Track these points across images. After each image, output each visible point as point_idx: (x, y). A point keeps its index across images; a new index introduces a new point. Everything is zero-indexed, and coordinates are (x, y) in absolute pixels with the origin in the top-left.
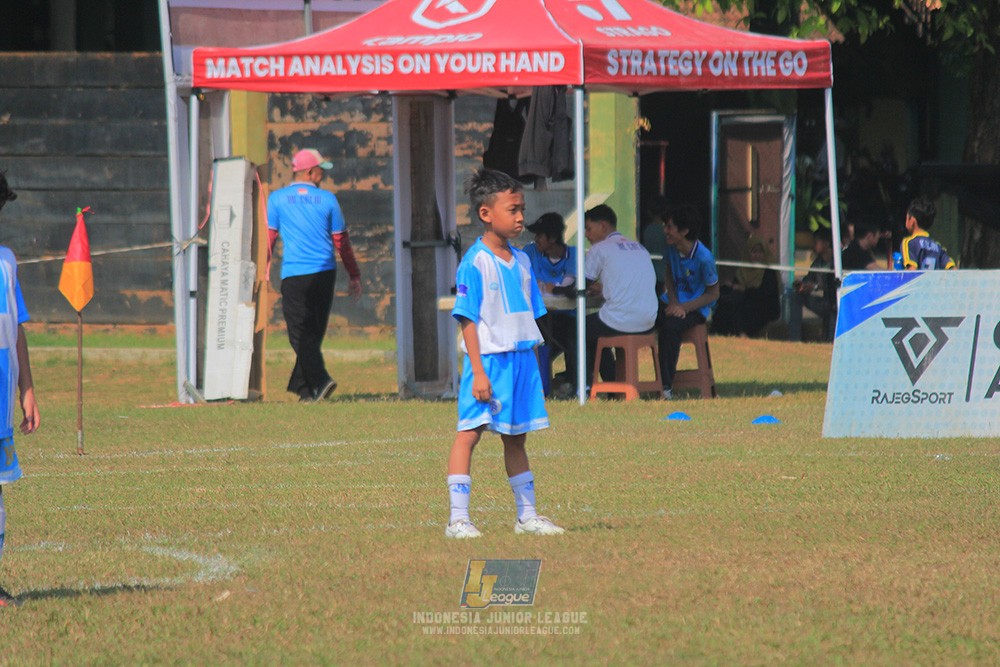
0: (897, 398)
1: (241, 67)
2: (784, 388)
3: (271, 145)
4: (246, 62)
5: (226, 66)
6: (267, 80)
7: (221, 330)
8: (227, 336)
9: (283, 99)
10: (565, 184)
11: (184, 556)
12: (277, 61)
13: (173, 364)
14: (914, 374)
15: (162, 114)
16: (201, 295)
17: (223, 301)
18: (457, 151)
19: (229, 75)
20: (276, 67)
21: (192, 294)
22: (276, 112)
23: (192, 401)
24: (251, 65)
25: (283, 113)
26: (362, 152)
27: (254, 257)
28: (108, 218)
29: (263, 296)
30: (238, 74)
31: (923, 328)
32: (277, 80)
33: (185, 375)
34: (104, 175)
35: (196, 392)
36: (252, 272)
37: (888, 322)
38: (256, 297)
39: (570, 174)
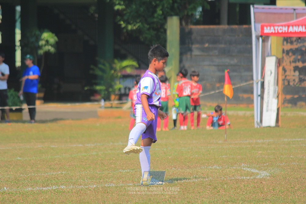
1: (275, 29)
3: (283, 52)
4: (276, 28)
5: (270, 29)
6: (282, 33)
7: (268, 106)
8: (269, 108)
9: (287, 38)
12: (285, 27)
13: (253, 116)
15: (251, 43)
16: (262, 96)
17: (268, 97)
19: (271, 32)
20: (285, 29)
21: (259, 96)
22: (285, 43)
23: (259, 127)
24: (278, 29)
25: (287, 42)
27: (277, 84)
28: (235, 74)
29: (280, 96)
30: (274, 32)
32: (285, 33)
33: (257, 119)
34: (235, 61)
35: (260, 124)
36: (277, 89)
38: (278, 97)
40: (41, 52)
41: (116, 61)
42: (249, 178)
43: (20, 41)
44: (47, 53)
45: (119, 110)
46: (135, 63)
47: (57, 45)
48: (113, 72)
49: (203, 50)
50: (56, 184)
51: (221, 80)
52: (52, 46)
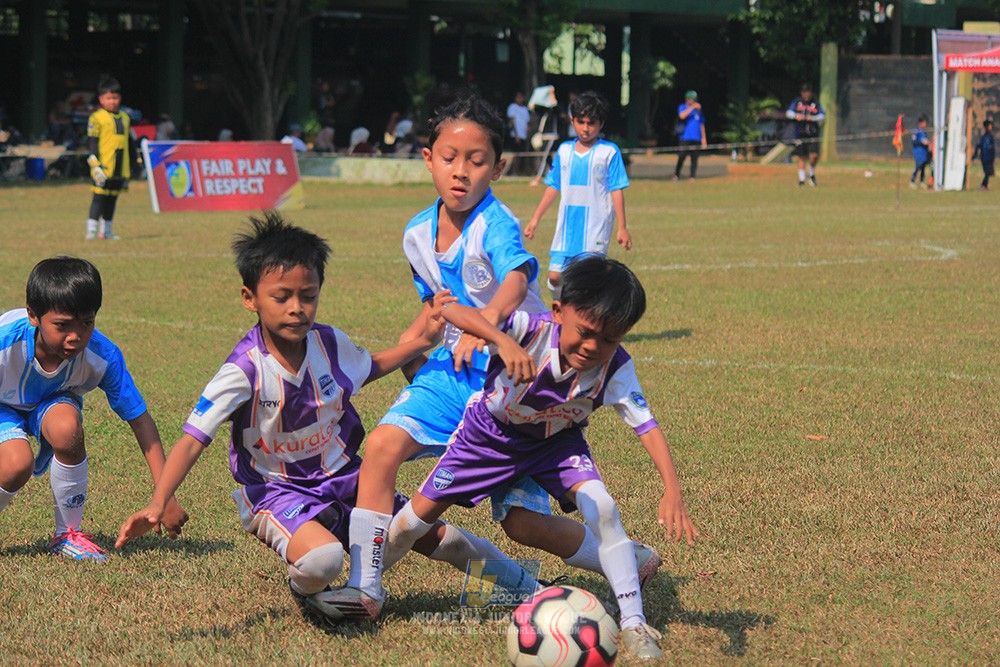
3: (974, 92)
4: (965, 61)
5: (958, 62)
6: (973, 67)
7: (952, 162)
8: (954, 165)
9: (979, 75)
11: (937, 249)
12: (977, 60)
15: (932, 79)
16: (945, 150)
17: (953, 152)
19: (958, 66)
20: (977, 62)
21: (941, 148)
22: (976, 80)
23: (940, 191)
24: (967, 62)
25: (979, 80)
27: (966, 134)
28: (910, 119)
30: (962, 65)
32: (977, 67)
33: (938, 179)
34: (909, 103)
35: (942, 187)
36: (965, 141)
38: (966, 150)
40: (656, 87)
41: (752, 100)
42: (930, 258)
43: (629, 73)
44: (663, 88)
45: (756, 165)
46: (777, 103)
47: (675, 78)
48: (748, 114)
49: (868, 87)
50: (679, 262)
51: (892, 127)
52: (669, 78)
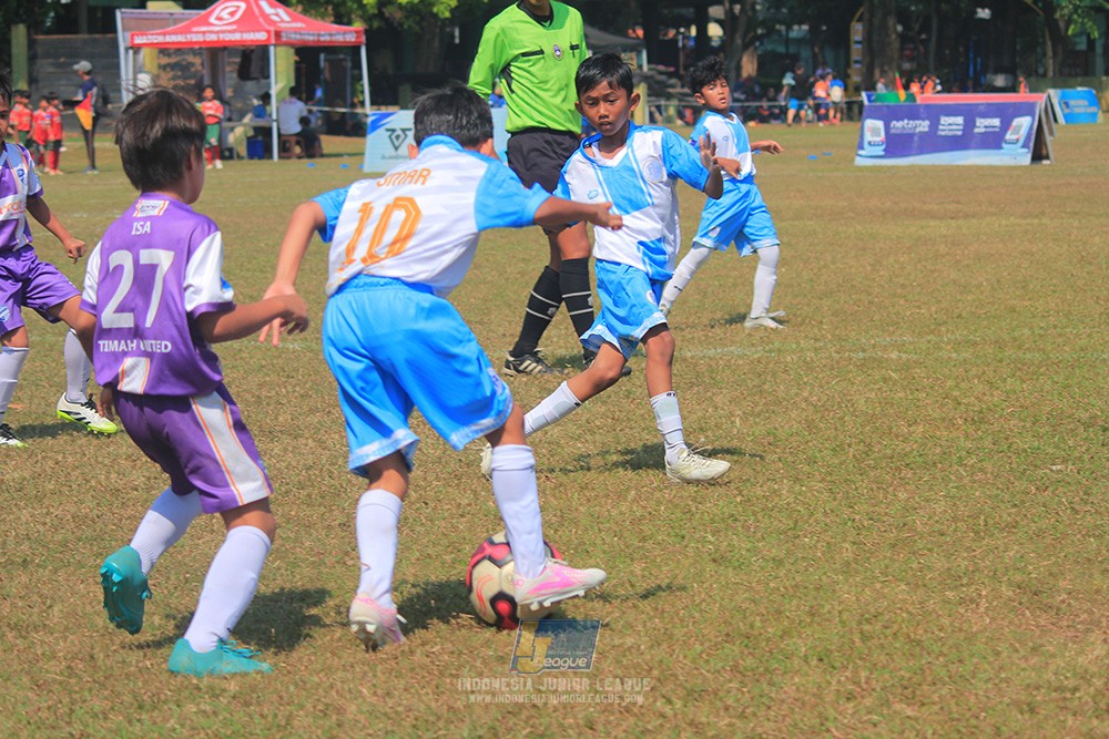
0: (391, 158)
1: (148, 39)
2: (349, 155)
3: (160, 67)
4: (149, 37)
5: (142, 38)
6: (157, 43)
9: (164, 50)
10: (267, 81)
12: (161, 36)
14: (396, 148)
15: (118, 57)
18: (228, 69)
19: (143, 42)
20: (160, 39)
22: (161, 55)
24: (152, 39)
25: (164, 56)
26: (193, 69)
30: (146, 42)
31: (399, 132)
32: (161, 43)
37: (388, 130)
39: (268, 77)
49: (58, 66)
